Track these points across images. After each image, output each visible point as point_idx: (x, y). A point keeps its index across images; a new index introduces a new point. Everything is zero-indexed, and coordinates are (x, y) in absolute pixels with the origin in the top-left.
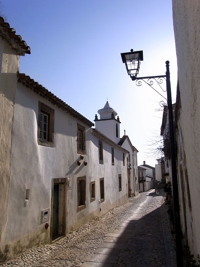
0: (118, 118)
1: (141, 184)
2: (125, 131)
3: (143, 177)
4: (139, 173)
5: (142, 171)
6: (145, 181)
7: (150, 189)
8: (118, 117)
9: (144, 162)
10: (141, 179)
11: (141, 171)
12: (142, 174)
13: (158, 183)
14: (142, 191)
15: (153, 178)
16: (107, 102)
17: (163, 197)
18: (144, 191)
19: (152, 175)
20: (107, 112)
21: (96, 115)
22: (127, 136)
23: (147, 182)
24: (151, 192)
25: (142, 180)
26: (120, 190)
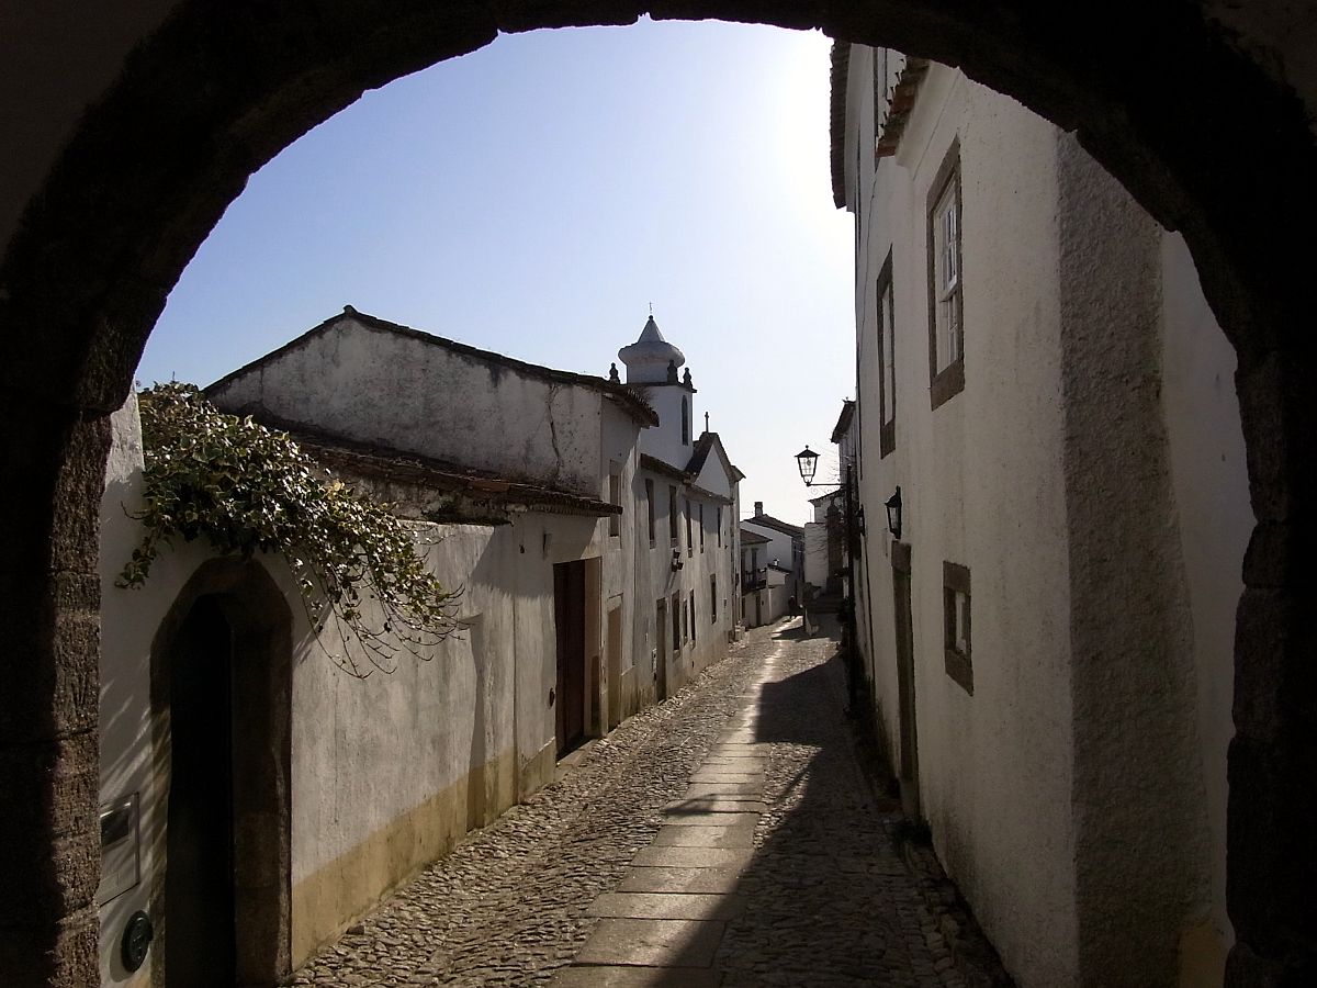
0: (687, 376)
1: (750, 597)
2: (707, 416)
3: (755, 571)
4: (743, 554)
5: (754, 546)
6: (763, 584)
7: (780, 617)
8: (687, 369)
9: (759, 505)
10: (748, 579)
11: (749, 547)
12: (754, 559)
13: (816, 594)
14: (753, 621)
15: (796, 571)
16: (651, 317)
17: (832, 640)
18: (759, 625)
19: (788, 562)
20: (653, 356)
21: (613, 365)
22: (715, 435)
23: (771, 587)
24: (786, 626)
25: (751, 583)
26: (714, 620)
